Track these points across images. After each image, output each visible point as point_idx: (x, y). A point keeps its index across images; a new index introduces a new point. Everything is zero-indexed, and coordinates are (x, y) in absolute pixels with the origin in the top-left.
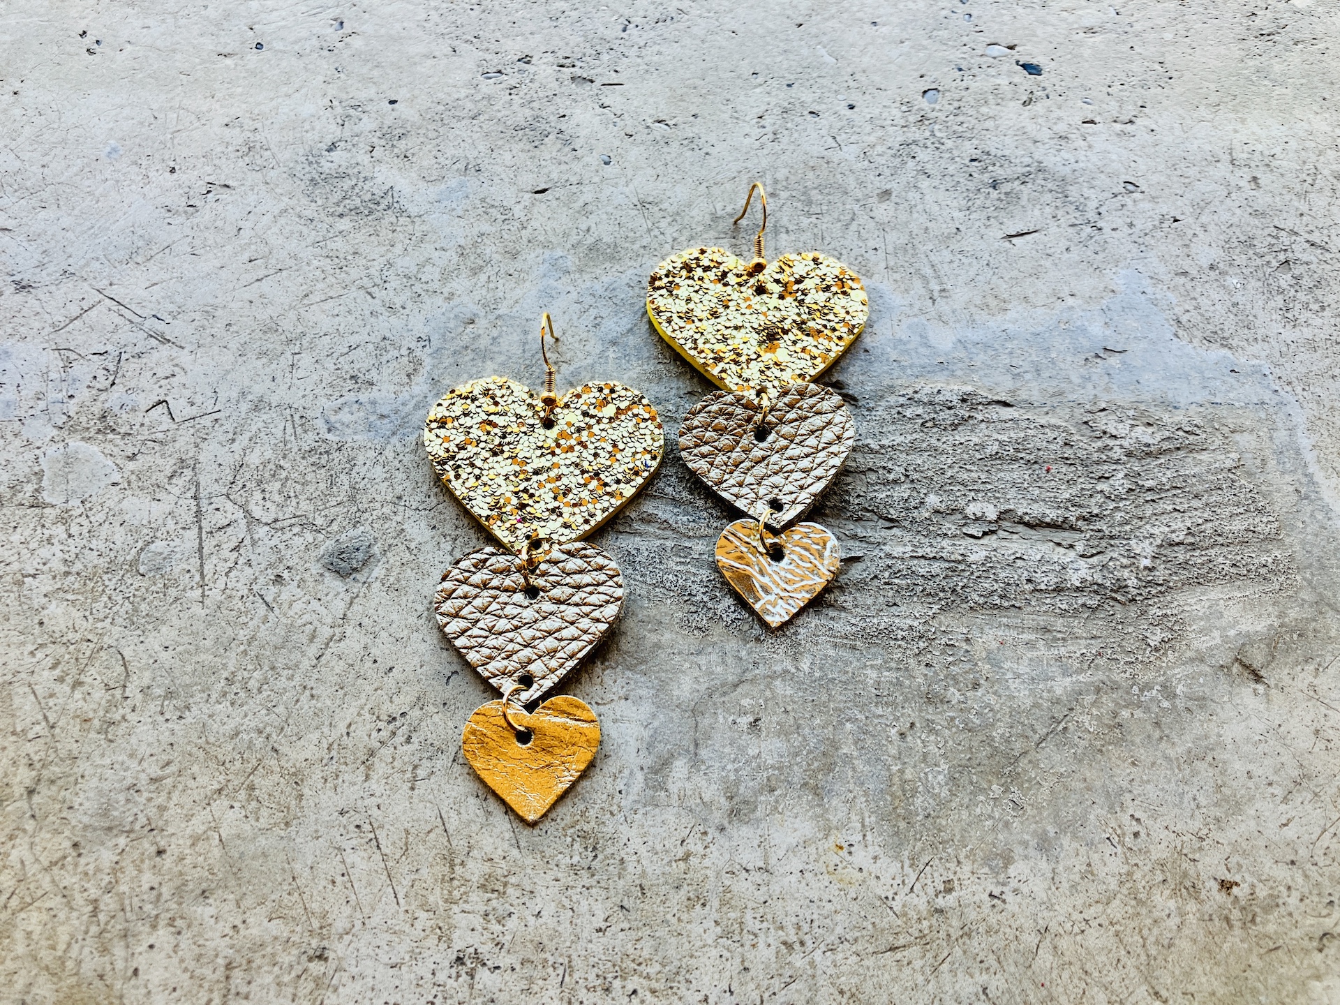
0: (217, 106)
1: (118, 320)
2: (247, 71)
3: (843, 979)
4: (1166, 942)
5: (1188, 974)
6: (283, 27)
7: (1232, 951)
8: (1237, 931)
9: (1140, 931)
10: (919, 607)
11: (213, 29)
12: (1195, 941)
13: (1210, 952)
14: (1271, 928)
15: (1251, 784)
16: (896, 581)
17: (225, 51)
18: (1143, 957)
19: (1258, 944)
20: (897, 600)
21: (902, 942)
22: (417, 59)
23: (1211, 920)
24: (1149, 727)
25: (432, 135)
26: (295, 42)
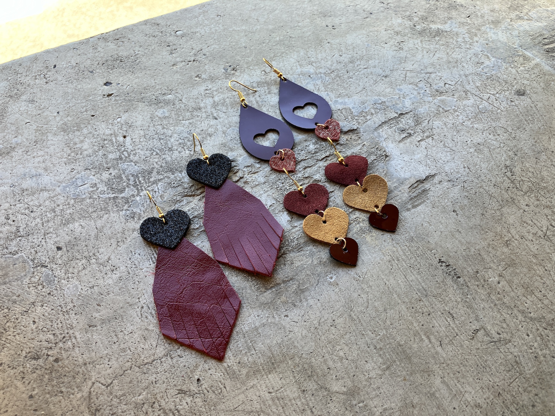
0: (378, 28)
1: (415, 74)
2: (375, 19)
6: (371, 8)
11: (356, 14)
17: (365, 17)
22: (409, 3)
25: (433, 15)
26: (378, 10)
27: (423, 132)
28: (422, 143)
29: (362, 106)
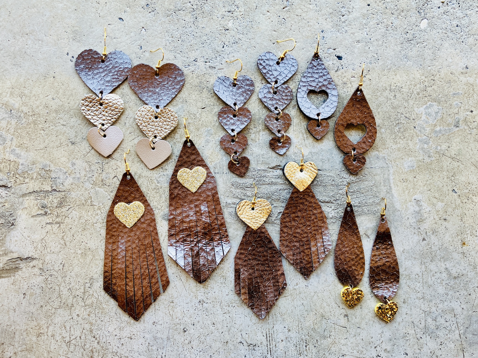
27: (57, 216)
28: (49, 226)
29: (30, 166)
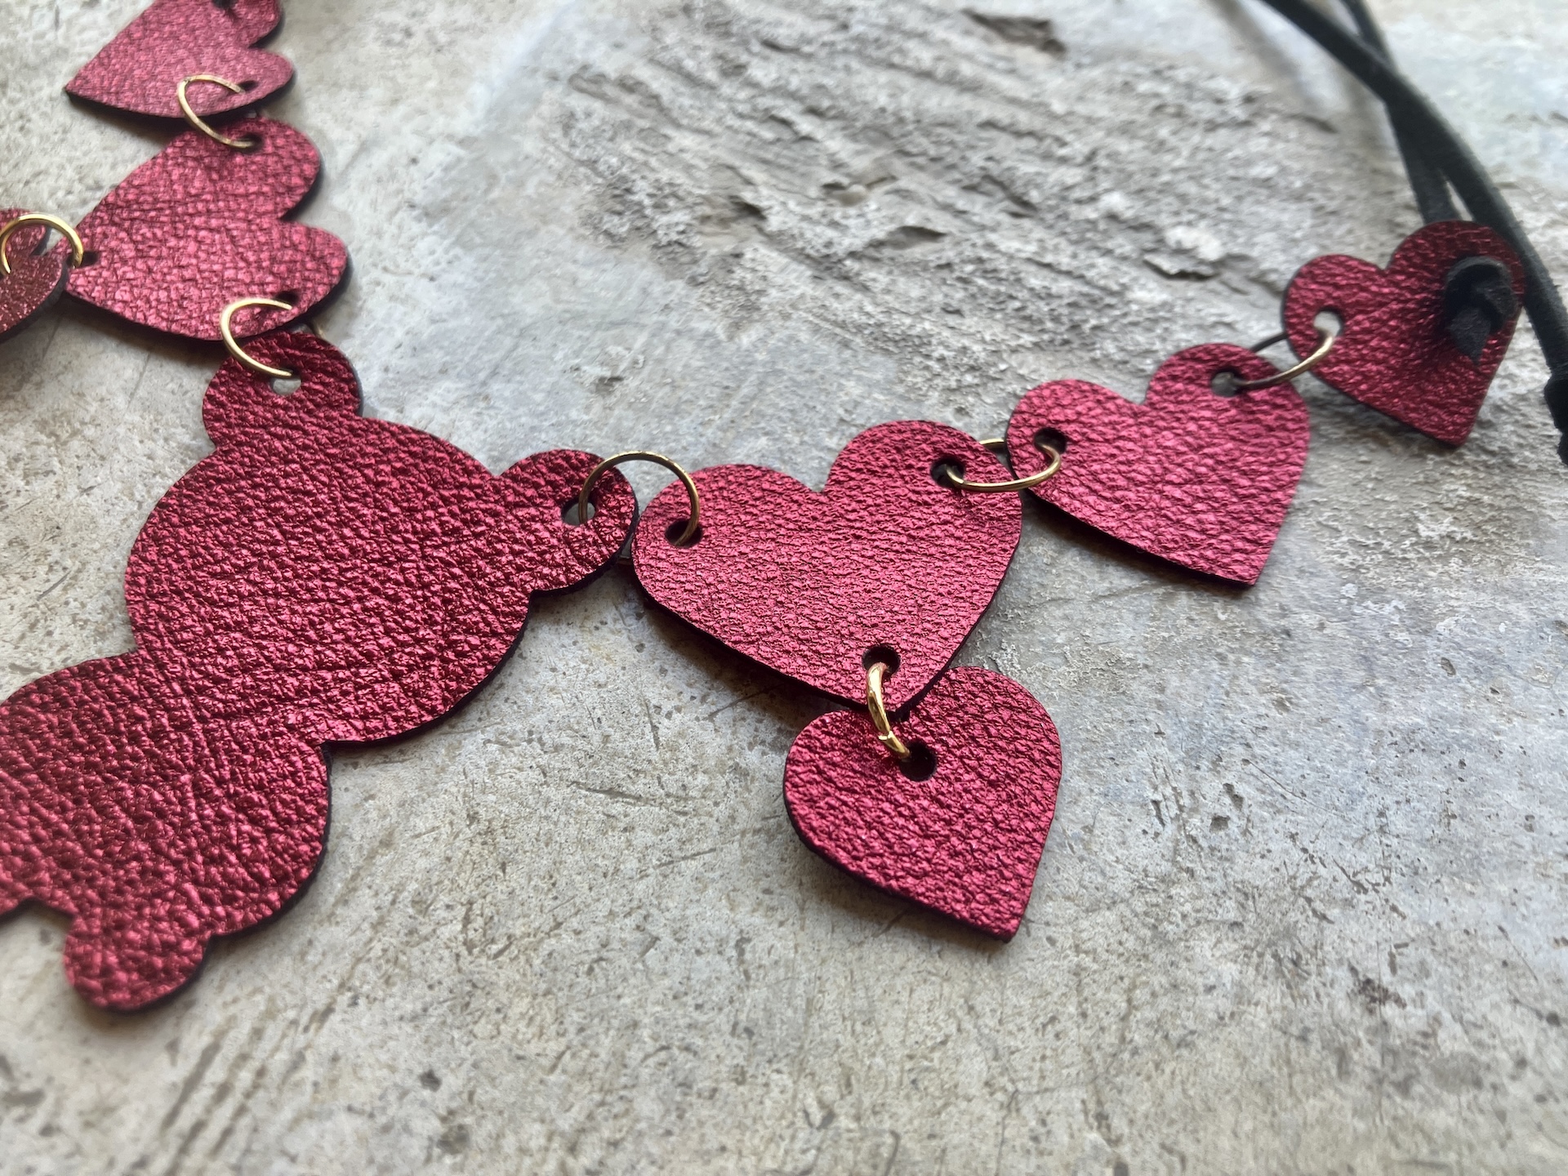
3: (492, 798)
4: (1175, 1034)
5: (1194, 1116)
7: (1323, 1122)
8: (1355, 1090)
9: (1133, 987)
10: (998, 329)
12: (1243, 1062)
13: (1269, 1098)
14: (1439, 1120)
15: (1526, 839)
16: (981, 282)
18: (1110, 1039)
19: (1392, 1137)
20: (966, 308)
21: (639, 787)
23: (1303, 1038)
24: (1346, 657)
